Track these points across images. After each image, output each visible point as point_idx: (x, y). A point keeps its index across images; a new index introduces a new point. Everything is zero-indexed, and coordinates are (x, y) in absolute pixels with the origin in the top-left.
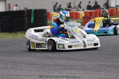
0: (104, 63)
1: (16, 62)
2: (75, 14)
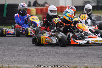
1: (27, 51)
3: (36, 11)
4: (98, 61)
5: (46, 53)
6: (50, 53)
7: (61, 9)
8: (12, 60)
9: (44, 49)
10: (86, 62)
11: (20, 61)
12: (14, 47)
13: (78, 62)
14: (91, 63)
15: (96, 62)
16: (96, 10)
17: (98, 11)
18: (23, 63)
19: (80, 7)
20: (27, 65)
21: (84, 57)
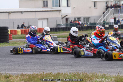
0: (78, 62)
2: (14, 31)
3: (21, 32)
4: (67, 68)
5: (29, 63)
6: (32, 63)
7: (39, 30)
8: (3, 68)
9: (27, 60)
10: (58, 69)
11: (9, 69)
12: (5, 59)
13: (52, 69)
14: (62, 70)
15: (66, 69)
16: (65, 31)
17: (66, 32)
18: (12, 71)
19: (53, 28)
20: (14, 72)
21: (57, 65)
